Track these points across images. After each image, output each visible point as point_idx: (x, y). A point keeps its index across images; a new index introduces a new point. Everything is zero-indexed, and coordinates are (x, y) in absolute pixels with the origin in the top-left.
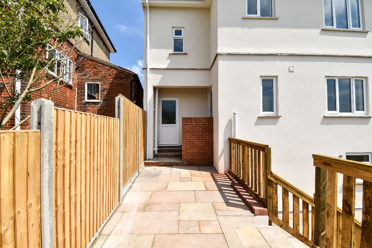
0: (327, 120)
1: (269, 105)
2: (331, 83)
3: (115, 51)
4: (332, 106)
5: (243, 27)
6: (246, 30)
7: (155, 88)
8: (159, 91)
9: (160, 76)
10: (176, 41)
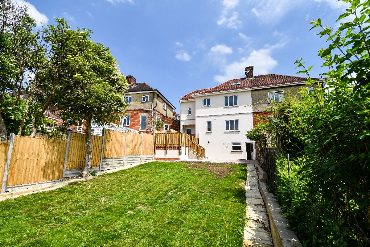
0: (226, 133)
1: (209, 129)
2: (227, 122)
3: (175, 109)
4: (228, 129)
5: (202, 109)
6: (203, 110)
7: (183, 126)
8: (185, 126)
9: (184, 122)
10: (189, 111)
